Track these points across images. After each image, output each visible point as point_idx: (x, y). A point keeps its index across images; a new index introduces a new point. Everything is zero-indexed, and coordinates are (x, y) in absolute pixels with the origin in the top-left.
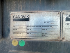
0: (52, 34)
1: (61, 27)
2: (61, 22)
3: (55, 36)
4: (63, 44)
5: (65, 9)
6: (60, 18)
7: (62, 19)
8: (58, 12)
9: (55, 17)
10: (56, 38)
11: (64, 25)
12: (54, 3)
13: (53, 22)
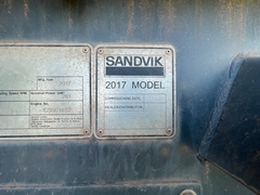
0: (64, 117)
1: (93, 94)
2: (93, 79)
3: (73, 124)
4: (101, 151)
5: (105, 41)
6: (88, 65)
7: (94, 68)
8: (82, 48)
9: (72, 62)
10: (78, 132)
11: (102, 89)
12: (70, 20)
13: (66, 80)
